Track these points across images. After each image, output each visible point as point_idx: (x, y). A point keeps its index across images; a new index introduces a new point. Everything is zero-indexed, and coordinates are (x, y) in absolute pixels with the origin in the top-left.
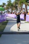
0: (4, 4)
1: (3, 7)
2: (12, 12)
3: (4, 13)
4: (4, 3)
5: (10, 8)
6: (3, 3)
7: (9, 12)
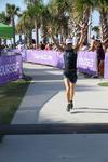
0: (12, 9)
1: (8, 20)
2: (45, 41)
3: (14, 46)
4: (13, 7)
5: (38, 26)
6: (8, 5)
7: (34, 41)
